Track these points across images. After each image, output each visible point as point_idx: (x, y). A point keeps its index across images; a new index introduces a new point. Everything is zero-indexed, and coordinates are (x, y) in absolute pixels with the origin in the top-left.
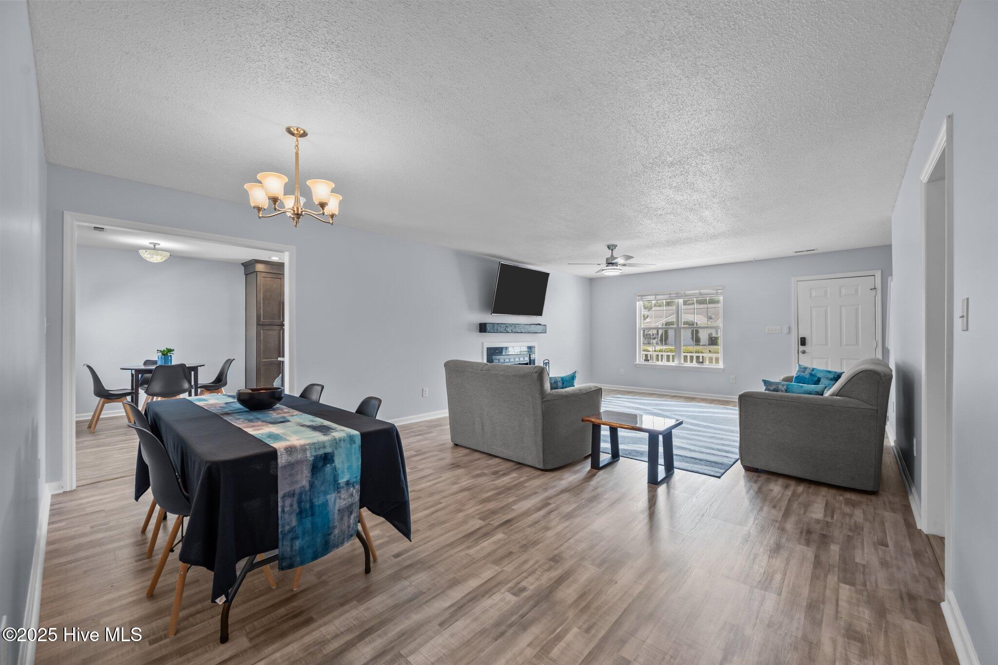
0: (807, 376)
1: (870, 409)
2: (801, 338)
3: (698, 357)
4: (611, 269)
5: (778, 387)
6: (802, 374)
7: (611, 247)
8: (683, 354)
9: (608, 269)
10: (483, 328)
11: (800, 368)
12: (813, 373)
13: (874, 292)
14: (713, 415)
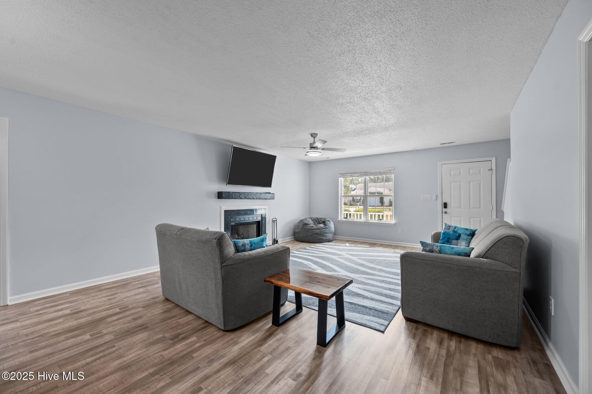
0: (451, 233)
1: (514, 272)
2: (444, 203)
3: (379, 216)
4: (313, 151)
5: (433, 248)
6: (448, 231)
7: (314, 135)
8: (370, 213)
9: (311, 152)
10: (220, 195)
11: (446, 226)
12: (455, 230)
13: (490, 171)
14: (386, 258)
